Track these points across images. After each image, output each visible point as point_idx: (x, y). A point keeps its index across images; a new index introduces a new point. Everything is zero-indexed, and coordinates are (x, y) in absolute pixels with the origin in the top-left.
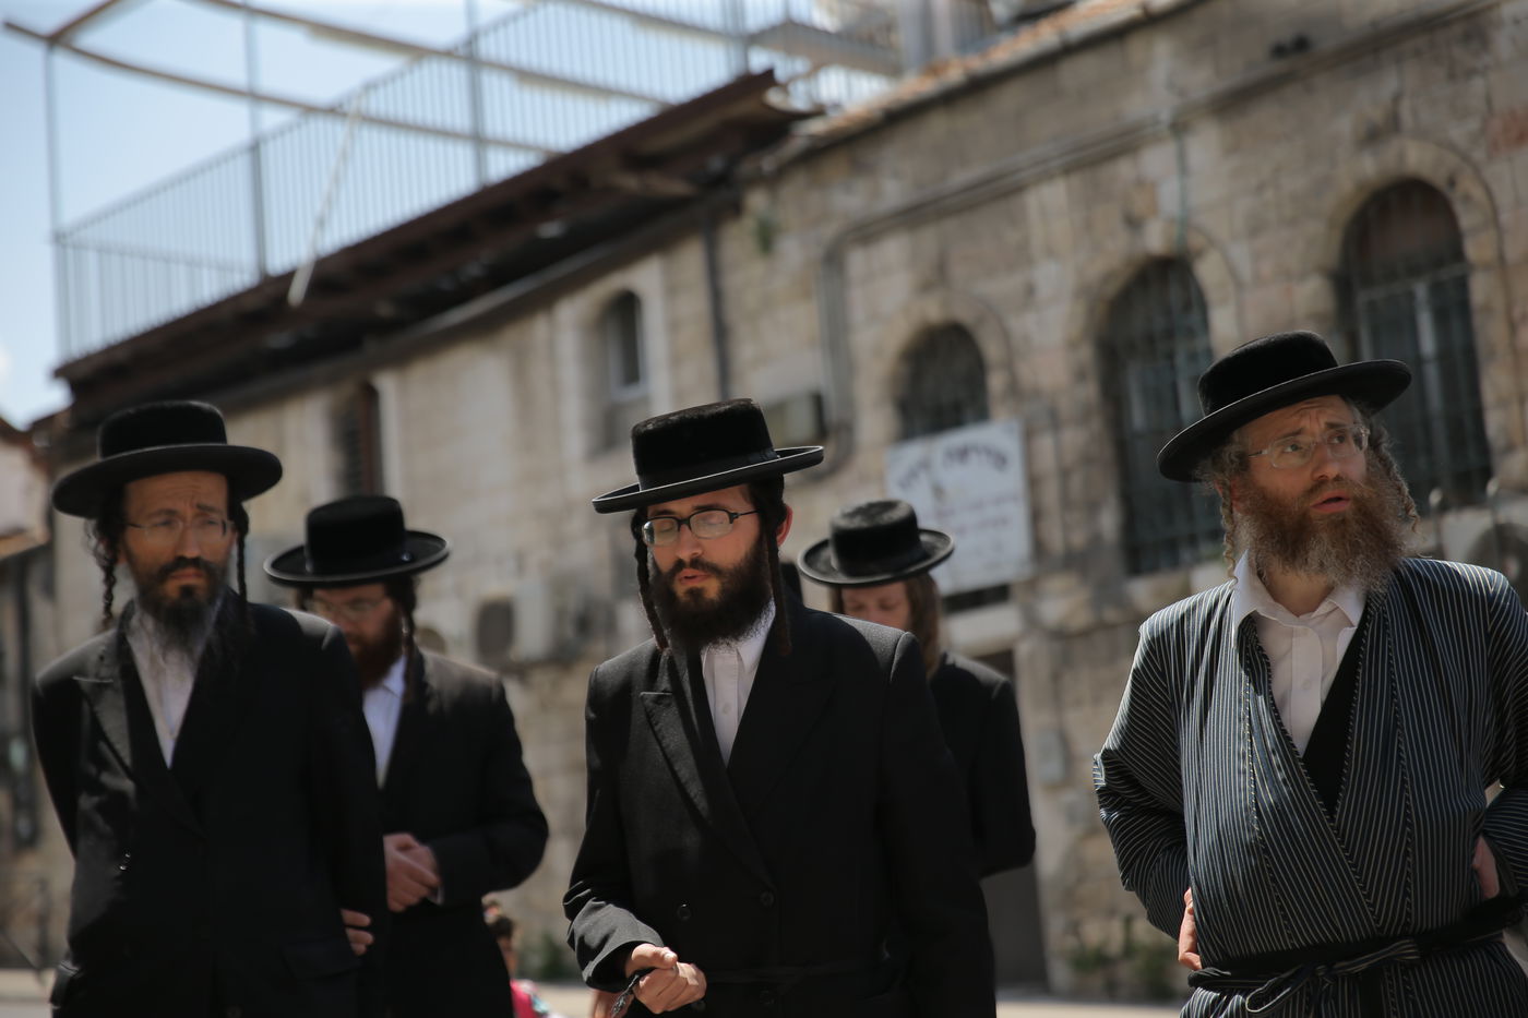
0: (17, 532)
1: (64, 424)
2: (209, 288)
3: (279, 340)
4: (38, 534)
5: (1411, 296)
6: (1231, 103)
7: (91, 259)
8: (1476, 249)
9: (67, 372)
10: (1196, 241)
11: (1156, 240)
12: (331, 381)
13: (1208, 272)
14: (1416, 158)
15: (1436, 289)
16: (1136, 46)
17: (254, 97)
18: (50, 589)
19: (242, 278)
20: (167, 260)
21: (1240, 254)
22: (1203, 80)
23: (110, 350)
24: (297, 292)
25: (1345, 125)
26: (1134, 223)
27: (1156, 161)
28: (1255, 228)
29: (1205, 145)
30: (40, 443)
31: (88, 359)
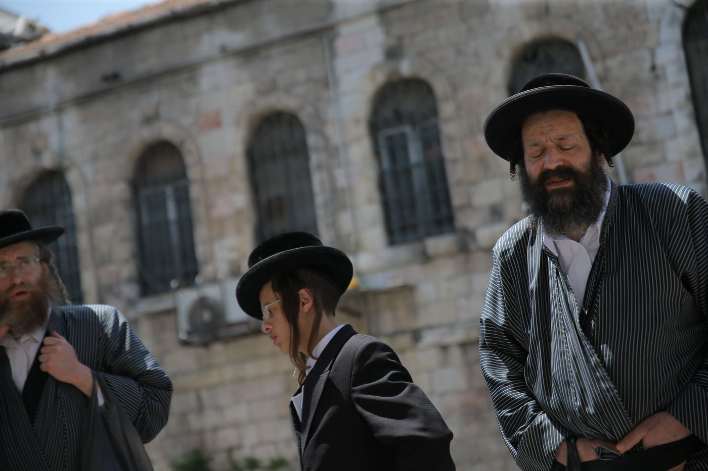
5: (164, 193)
6: (84, 100)
8: (193, 173)
10: (66, 163)
11: (47, 161)
13: (72, 177)
14: (167, 131)
15: (176, 190)
16: (39, 71)
21: (88, 170)
22: (70, 89)
25: (135, 115)
26: (37, 153)
27: (48, 124)
28: (95, 158)
29: (71, 118)
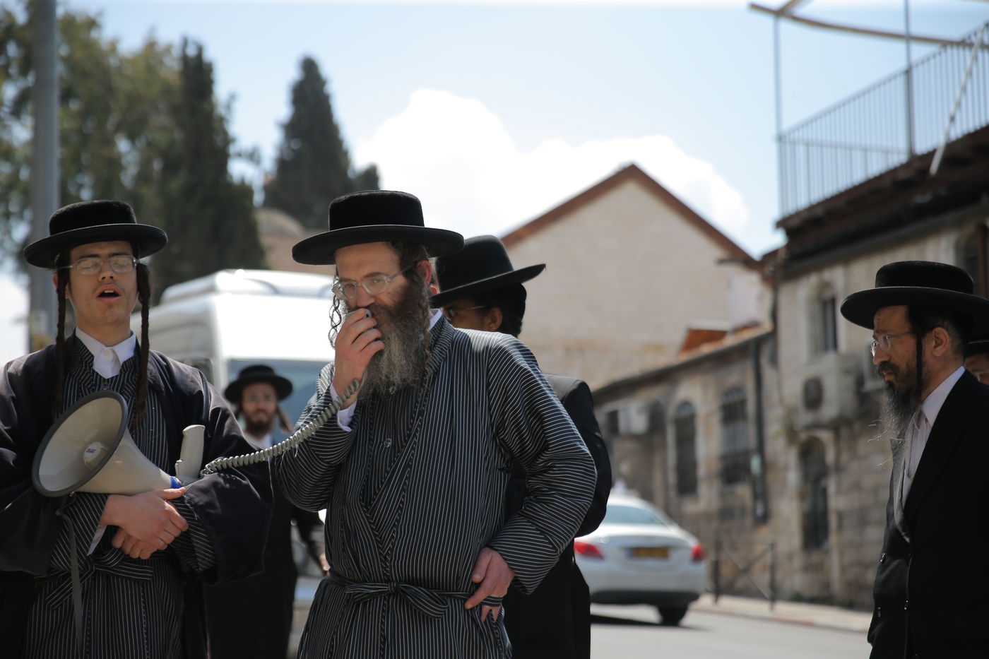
0: (754, 325)
1: (782, 255)
2: (876, 166)
3: (922, 198)
4: (767, 327)
7: (801, 150)
9: (782, 224)
12: (958, 224)
17: (908, 38)
18: (774, 361)
19: (899, 158)
20: (851, 149)
23: (811, 208)
24: (934, 166)
30: (769, 269)
31: (798, 214)
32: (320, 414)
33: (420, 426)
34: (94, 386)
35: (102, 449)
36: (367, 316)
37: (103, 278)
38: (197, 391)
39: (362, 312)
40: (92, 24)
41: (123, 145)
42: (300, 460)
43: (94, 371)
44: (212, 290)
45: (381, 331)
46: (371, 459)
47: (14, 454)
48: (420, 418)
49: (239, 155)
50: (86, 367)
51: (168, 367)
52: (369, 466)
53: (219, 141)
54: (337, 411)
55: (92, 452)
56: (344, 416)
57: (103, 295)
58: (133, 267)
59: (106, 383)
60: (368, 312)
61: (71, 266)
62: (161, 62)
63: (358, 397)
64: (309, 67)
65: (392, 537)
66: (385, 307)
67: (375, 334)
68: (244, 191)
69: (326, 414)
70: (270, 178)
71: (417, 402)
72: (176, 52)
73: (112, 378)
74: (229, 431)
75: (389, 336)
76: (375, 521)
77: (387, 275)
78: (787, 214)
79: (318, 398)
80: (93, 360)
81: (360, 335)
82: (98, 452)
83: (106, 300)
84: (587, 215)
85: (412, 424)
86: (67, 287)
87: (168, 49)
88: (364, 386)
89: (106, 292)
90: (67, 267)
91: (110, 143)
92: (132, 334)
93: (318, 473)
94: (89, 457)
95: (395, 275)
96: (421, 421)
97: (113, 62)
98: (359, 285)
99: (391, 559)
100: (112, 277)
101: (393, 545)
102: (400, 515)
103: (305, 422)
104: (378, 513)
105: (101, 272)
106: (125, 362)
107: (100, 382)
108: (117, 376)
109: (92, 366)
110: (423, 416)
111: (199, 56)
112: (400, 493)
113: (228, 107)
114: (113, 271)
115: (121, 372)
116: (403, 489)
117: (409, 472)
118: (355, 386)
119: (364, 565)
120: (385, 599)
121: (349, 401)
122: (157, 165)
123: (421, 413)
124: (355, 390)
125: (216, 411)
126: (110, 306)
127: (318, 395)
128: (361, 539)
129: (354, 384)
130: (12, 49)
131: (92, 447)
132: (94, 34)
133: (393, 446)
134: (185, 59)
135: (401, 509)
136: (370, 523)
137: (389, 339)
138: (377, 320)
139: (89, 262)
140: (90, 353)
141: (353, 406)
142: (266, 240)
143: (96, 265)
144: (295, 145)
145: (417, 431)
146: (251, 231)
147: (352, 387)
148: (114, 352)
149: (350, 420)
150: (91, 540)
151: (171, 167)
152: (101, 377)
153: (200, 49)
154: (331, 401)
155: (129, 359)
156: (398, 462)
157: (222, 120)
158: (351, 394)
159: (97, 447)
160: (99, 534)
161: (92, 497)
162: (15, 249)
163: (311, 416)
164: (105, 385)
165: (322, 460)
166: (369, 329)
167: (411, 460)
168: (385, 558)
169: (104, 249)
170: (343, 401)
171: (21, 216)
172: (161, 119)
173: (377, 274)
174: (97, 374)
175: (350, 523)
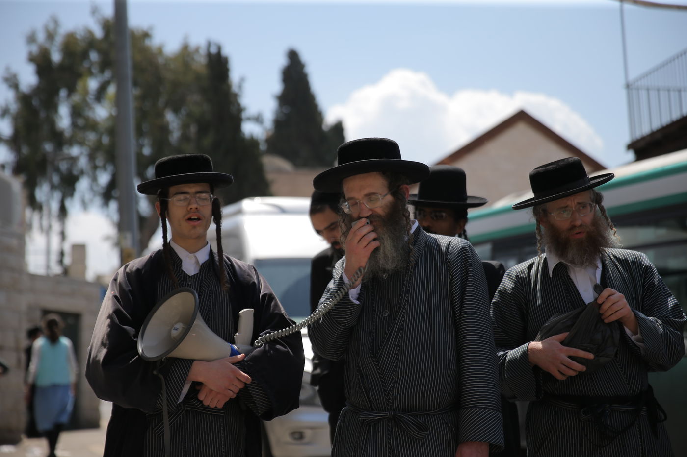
9: (631, 146)
23: (653, 134)
31: (643, 139)
32: (337, 292)
33: (407, 301)
34: (182, 282)
35: (183, 327)
36: (367, 223)
37: (191, 209)
38: (252, 282)
39: (364, 221)
40: (146, 35)
41: (170, 117)
42: (324, 325)
43: (182, 270)
44: (240, 212)
45: (377, 233)
46: (375, 324)
47: (134, 330)
48: (407, 295)
49: (249, 119)
50: (177, 268)
51: (232, 265)
52: (374, 329)
53: (233, 109)
54: (348, 290)
55: (176, 330)
56: (354, 293)
57: (190, 219)
58: (211, 201)
59: (190, 278)
60: (368, 221)
61: (170, 200)
62: (193, 59)
63: (362, 280)
64: (293, 56)
65: (393, 378)
66: (379, 216)
67: (373, 235)
68: (253, 143)
69: (341, 293)
70: (271, 133)
71: (403, 284)
72: (203, 51)
73: (195, 275)
74: (274, 310)
75: (383, 236)
76: (380, 367)
77: (380, 195)
78: (635, 139)
79: (334, 283)
80: (181, 263)
81: (363, 236)
82: (180, 329)
83: (192, 223)
84: (491, 147)
85: (401, 300)
86: (166, 212)
87: (197, 50)
88: (366, 272)
89: (193, 218)
90: (166, 199)
91: (161, 115)
92: (207, 243)
93: (336, 333)
94: (174, 333)
95: (386, 195)
96: (408, 297)
97: (160, 60)
98: (361, 202)
99: (393, 394)
100: (197, 208)
101: (394, 384)
102: (397, 363)
103: (327, 299)
104: (382, 361)
105: (189, 204)
106: (203, 264)
107: (187, 278)
108: (198, 273)
109: (181, 267)
110: (408, 294)
111: (219, 54)
112: (396, 348)
113: (240, 87)
114: (198, 204)
115: (200, 270)
116: (398, 345)
117: (402, 334)
118: (361, 272)
119: (373, 398)
120: (388, 422)
121: (357, 283)
122: (193, 129)
123: (407, 292)
124: (361, 275)
125: (265, 295)
126: (194, 227)
127: (335, 281)
128: (370, 379)
129: (360, 270)
130: (94, 56)
131: (177, 326)
132: (147, 42)
133: (390, 315)
134: (209, 55)
135: (398, 359)
136: (377, 369)
137: (383, 239)
138: (374, 226)
139: (182, 197)
140: (179, 258)
141: (359, 287)
142: (270, 176)
143: (186, 199)
144: (286, 110)
145: (405, 304)
146: (259, 170)
147: (359, 273)
148: (195, 257)
149: (357, 296)
150: (180, 393)
151: (203, 129)
152: (187, 275)
153: (219, 48)
154: (344, 283)
155: (206, 262)
156: (394, 327)
157: (236, 96)
158: (358, 278)
159: (180, 326)
160: (186, 389)
161: (181, 362)
162: (102, 191)
163: (330, 294)
164: (190, 281)
165: (340, 324)
166: (369, 232)
167: (403, 325)
168: (389, 393)
169: (192, 189)
170: (353, 283)
171: (104, 168)
172: (194, 98)
173: (374, 194)
174: (185, 273)
175: (363, 368)
